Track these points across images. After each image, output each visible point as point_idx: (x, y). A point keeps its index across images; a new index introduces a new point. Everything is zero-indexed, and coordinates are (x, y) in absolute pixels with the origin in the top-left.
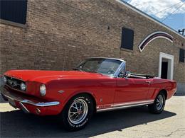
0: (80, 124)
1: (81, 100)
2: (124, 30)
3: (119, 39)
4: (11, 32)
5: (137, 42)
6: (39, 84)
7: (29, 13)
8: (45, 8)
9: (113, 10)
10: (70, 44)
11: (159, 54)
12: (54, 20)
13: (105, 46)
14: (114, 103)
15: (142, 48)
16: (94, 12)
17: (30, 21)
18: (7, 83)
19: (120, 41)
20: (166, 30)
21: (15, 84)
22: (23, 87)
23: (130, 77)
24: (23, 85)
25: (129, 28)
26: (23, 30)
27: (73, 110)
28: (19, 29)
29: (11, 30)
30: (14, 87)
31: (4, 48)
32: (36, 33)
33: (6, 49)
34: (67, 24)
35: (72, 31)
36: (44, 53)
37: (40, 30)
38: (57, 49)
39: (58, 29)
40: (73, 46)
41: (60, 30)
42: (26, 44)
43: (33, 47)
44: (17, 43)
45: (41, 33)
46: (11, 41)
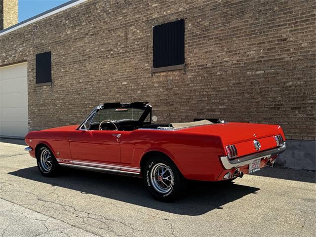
4: (171, 78)
8: (205, 29)
10: (251, 69)
12: (219, 39)
26: (182, 72)
29: (171, 76)
31: (167, 100)
32: (197, 70)
33: (168, 101)
34: (242, 36)
35: (253, 44)
36: (209, 96)
37: (201, 64)
38: (228, 86)
39: (227, 52)
40: (258, 72)
41: (229, 52)
42: (186, 89)
43: (195, 90)
44: (177, 90)
45: (203, 67)
46: (171, 89)
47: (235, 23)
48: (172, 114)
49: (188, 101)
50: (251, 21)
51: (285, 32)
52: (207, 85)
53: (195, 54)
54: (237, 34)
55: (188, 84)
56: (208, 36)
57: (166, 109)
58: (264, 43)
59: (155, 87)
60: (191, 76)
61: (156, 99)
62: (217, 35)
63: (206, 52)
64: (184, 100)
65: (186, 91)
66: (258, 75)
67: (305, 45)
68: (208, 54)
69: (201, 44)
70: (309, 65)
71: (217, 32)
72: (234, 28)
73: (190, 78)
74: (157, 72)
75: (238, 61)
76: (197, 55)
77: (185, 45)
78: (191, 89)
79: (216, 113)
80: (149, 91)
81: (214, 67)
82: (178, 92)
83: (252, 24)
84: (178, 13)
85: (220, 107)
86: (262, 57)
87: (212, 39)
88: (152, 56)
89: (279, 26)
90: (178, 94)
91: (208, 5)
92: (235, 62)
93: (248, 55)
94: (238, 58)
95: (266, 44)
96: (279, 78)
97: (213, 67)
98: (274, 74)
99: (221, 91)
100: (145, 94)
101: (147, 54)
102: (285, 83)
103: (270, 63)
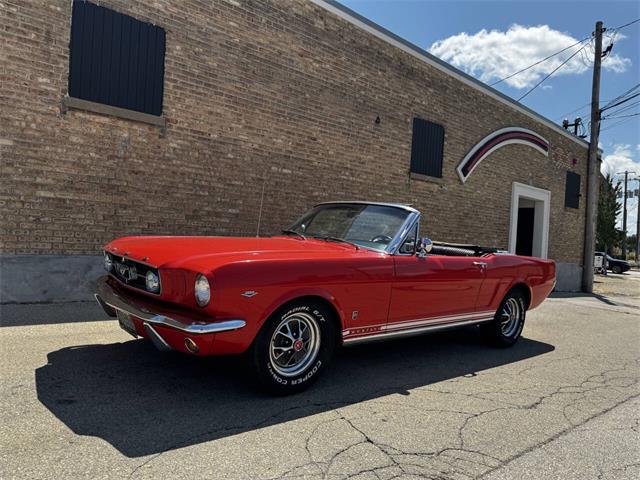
0: (302, 375)
1: (301, 315)
2: (419, 124)
3: (404, 150)
4: (126, 135)
5: (453, 157)
6: (191, 276)
7: (169, 86)
8: (209, 72)
9: (390, 72)
10: (277, 164)
11: (510, 187)
12: (234, 101)
13: (368, 167)
14: (388, 321)
15: (465, 171)
16: (338, 80)
17: (172, 106)
18: (113, 270)
19: (409, 154)
20: (530, 123)
21: (133, 275)
22: (152, 282)
23: (433, 251)
24: (151, 277)
25: (433, 119)
26: (156, 130)
27: (282, 341)
28: (146, 129)
29: (124, 131)
30: (132, 283)
31: (109, 179)
32: (189, 138)
33: (114, 182)
34: (268, 112)
35: (282, 130)
36: (211, 189)
37: (198, 129)
38: (244, 179)
39: (246, 127)
40: (285, 171)
41: (250, 128)
42: (163, 167)
43: (183, 174)
44: (141, 165)
45: (202, 137)
46: (125, 159)
47: (257, 87)
48: (121, 212)
49: (167, 191)
50: (279, 96)
51: (315, 130)
52: (209, 170)
53: (188, 107)
54: (261, 105)
55: (169, 159)
56: (215, 87)
57: (107, 199)
58: (294, 134)
59: (73, 144)
60: (175, 145)
61: (73, 172)
62: (230, 91)
63: (211, 113)
64: (156, 188)
65: (163, 170)
66: (285, 174)
67: (331, 153)
68: (212, 117)
69: (200, 94)
70: (334, 176)
71: (230, 88)
72: (257, 94)
73: (174, 149)
74: (83, 111)
75: (260, 146)
76: (191, 110)
77: (166, 82)
78: (175, 168)
79: (223, 220)
80: (48, 148)
81: (224, 143)
82: (142, 169)
83: (280, 101)
84: (150, 8)
85: (230, 210)
86: (291, 152)
87: (222, 94)
88: (64, 65)
89: (310, 119)
90: (144, 173)
91: (216, 33)
92: (256, 146)
93: (274, 143)
94: (260, 142)
95: (295, 137)
96: (307, 184)
97: (221, 143)
98: (301, 177)
99: (233, 185)
100: (30, 153)
101: (47, 52)
102: (312, 191)
103: (299, 163)
